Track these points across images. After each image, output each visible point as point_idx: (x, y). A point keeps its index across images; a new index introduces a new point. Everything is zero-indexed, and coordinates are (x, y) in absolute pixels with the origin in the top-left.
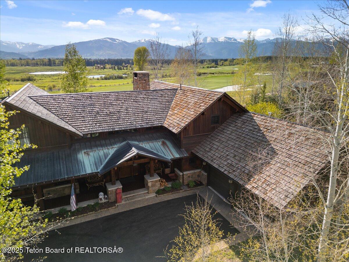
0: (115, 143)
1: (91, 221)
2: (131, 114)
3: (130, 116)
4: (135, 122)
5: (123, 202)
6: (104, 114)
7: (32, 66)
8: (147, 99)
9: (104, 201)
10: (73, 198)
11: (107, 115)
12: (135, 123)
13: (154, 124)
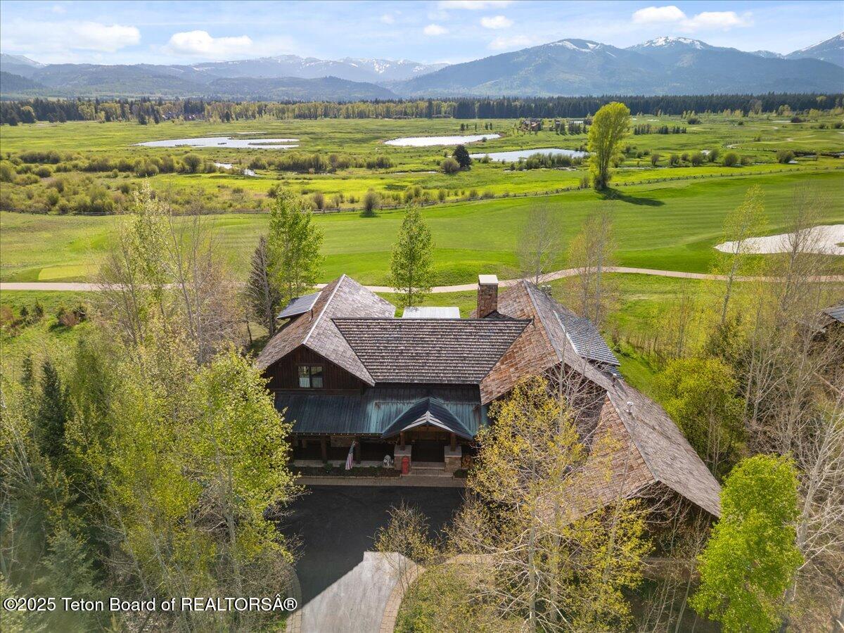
0: (413, 397)
1: (367, 487)
2: (441, 360)
3: (440, 363)
4: (443, 373)
5: (410, 474)
6: (408, 356)
7: (395, 118)
8: (475, 336)
9: (389, 466)
10: (350, 456)
11: (413, 358)
12: (442, 375)
13: (467, 381)
